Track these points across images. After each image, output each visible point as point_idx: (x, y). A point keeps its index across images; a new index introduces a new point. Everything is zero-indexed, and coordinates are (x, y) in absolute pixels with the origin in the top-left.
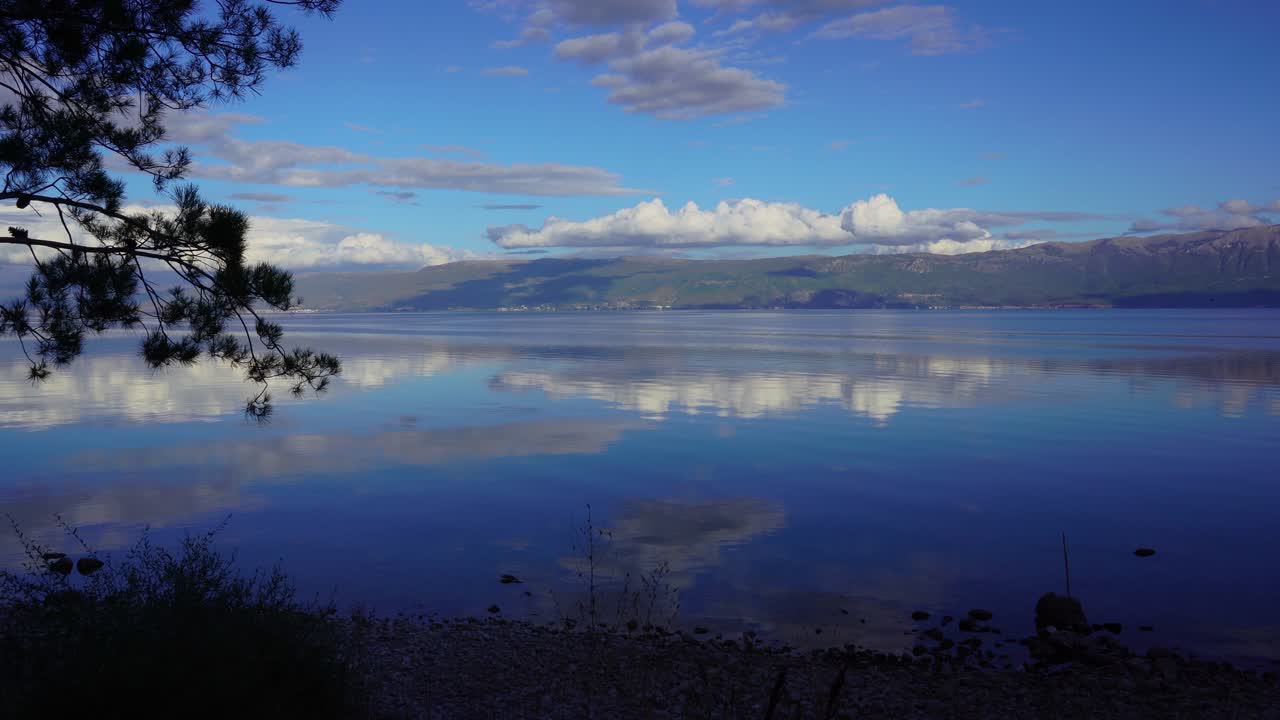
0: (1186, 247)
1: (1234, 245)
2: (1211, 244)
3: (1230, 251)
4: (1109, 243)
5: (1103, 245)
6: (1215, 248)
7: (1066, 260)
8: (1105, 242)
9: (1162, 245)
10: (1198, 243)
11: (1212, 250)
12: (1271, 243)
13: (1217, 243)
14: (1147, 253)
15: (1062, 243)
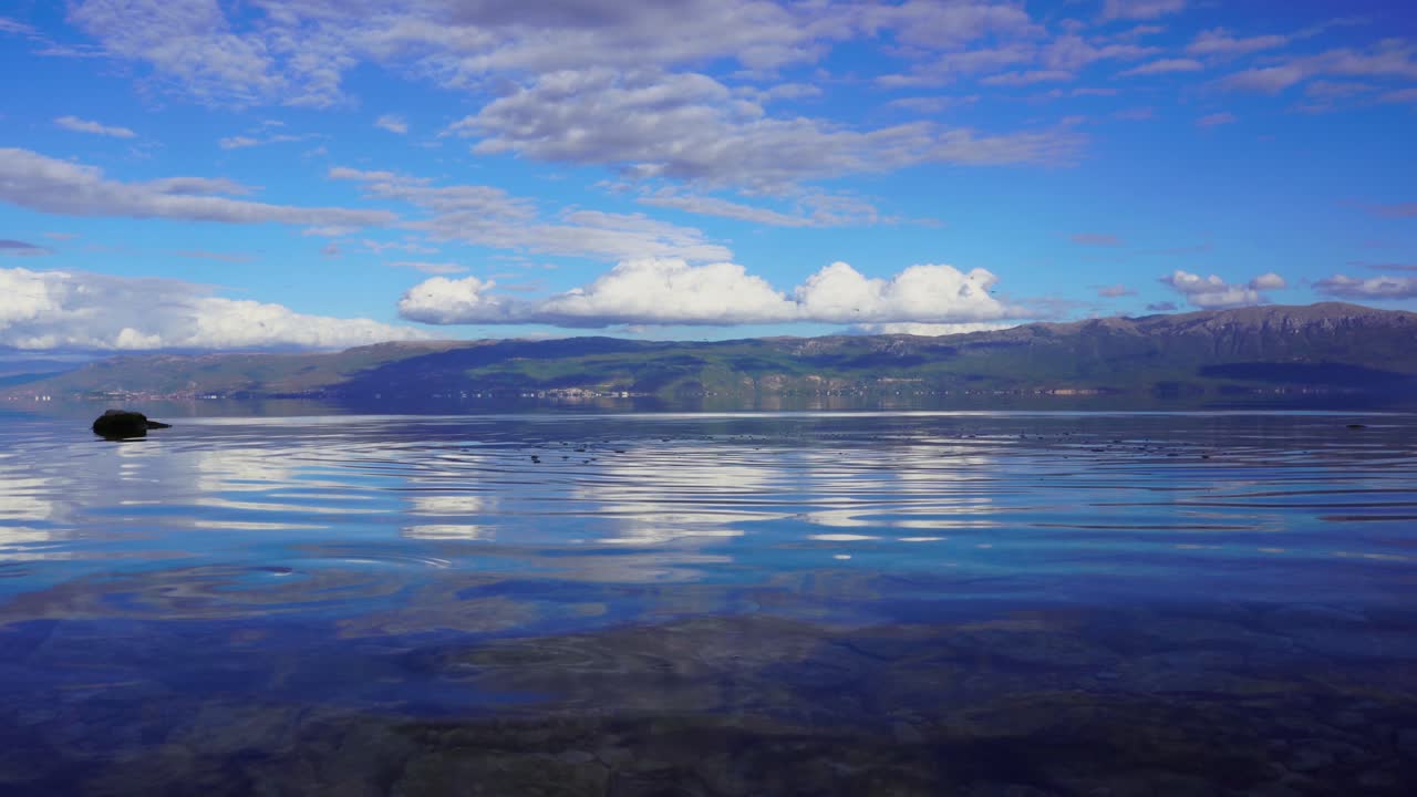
0: (1179, 328)
1: (1228, 326)
2: (1204, 325)
3: (1223, 333)
4: (1099, 324)
5: (1094, 327)
6: (1208, 329)
7: (1054, 341)
8: (1096, 322)
9: (1155, 326)
10: (1191, 324)
11: (1206, 332)
12: (1265, 324)
13: (1209, 323)
14: (1139, 335)
15: (1050, 324)
